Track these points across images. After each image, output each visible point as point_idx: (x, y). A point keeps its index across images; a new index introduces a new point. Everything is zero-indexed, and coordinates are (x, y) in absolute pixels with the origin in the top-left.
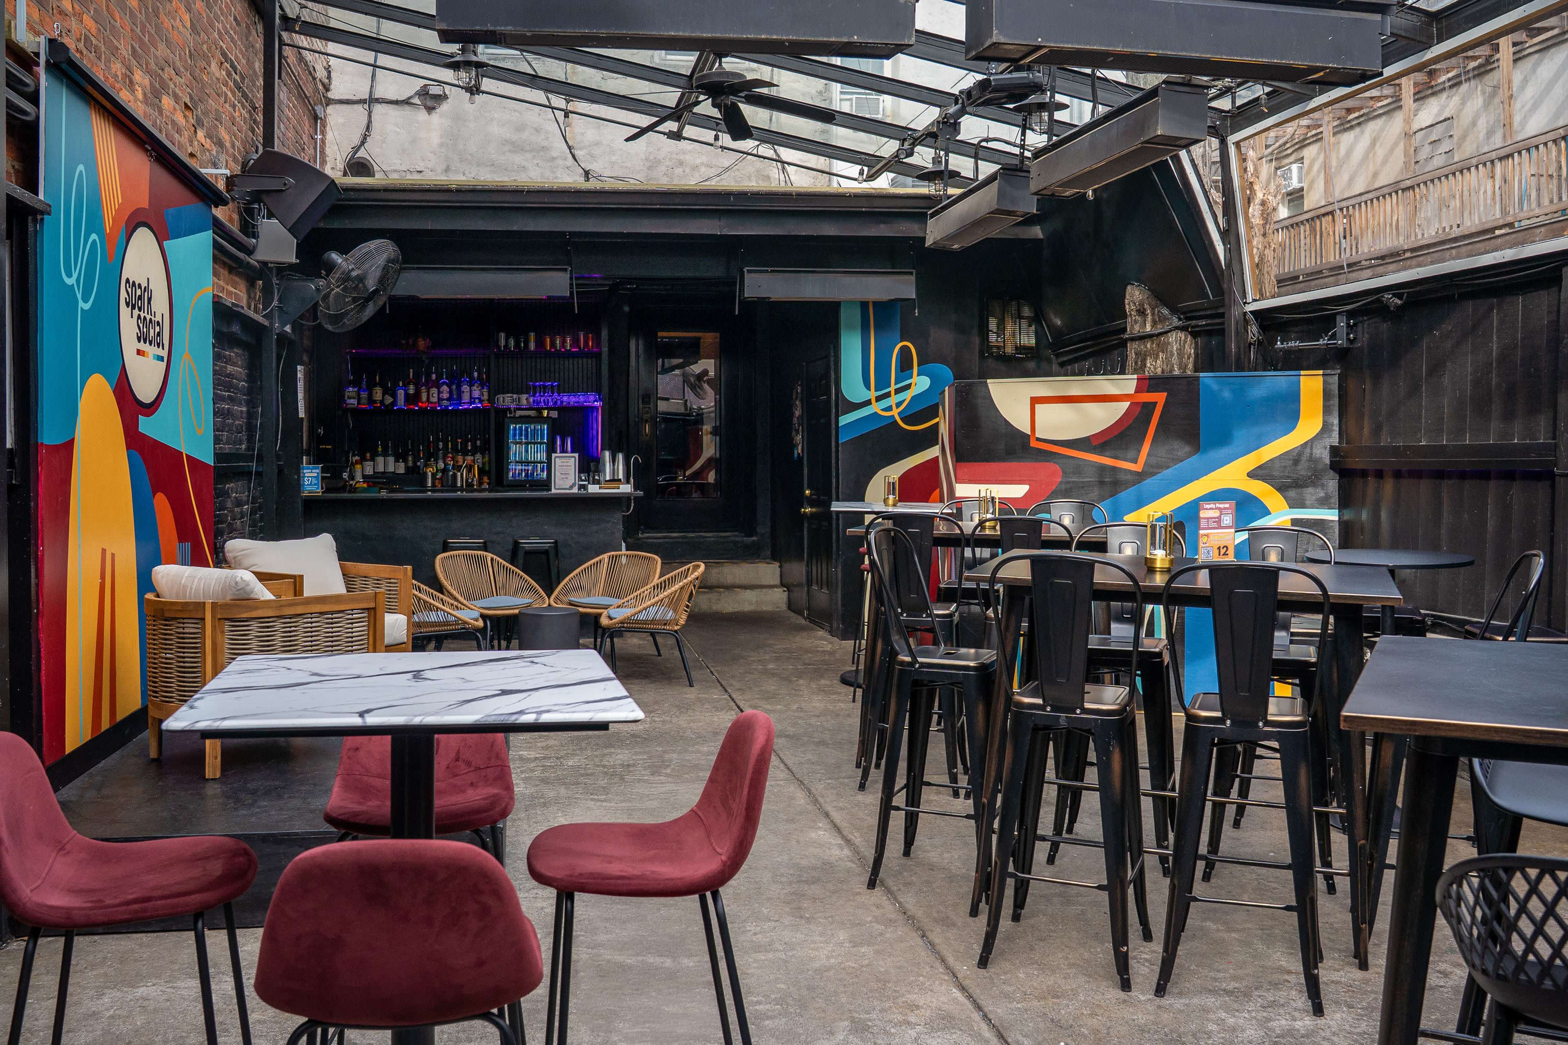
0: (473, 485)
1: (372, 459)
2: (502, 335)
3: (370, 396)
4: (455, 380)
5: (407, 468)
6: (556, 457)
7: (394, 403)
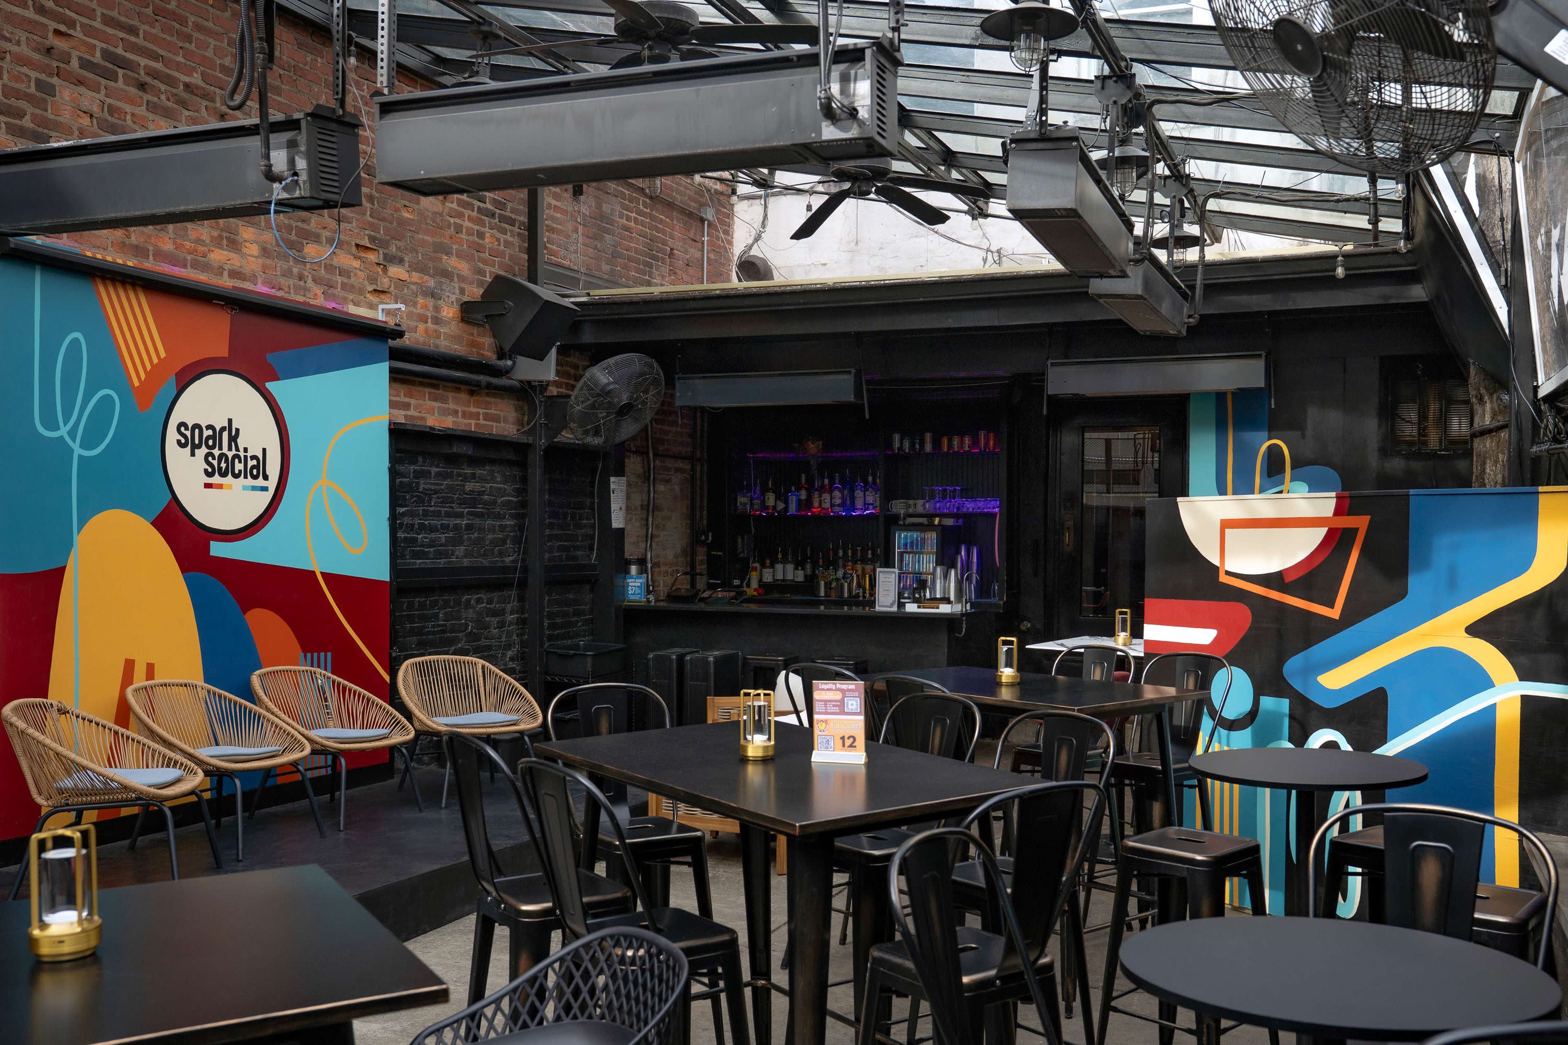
0: (859, 597)
1: (772, 566)
2: (897, 437)
3: (763, 501)
4: (849, 485)
5: (806, 576)
6: (880, 572)
7: (786, 509)
